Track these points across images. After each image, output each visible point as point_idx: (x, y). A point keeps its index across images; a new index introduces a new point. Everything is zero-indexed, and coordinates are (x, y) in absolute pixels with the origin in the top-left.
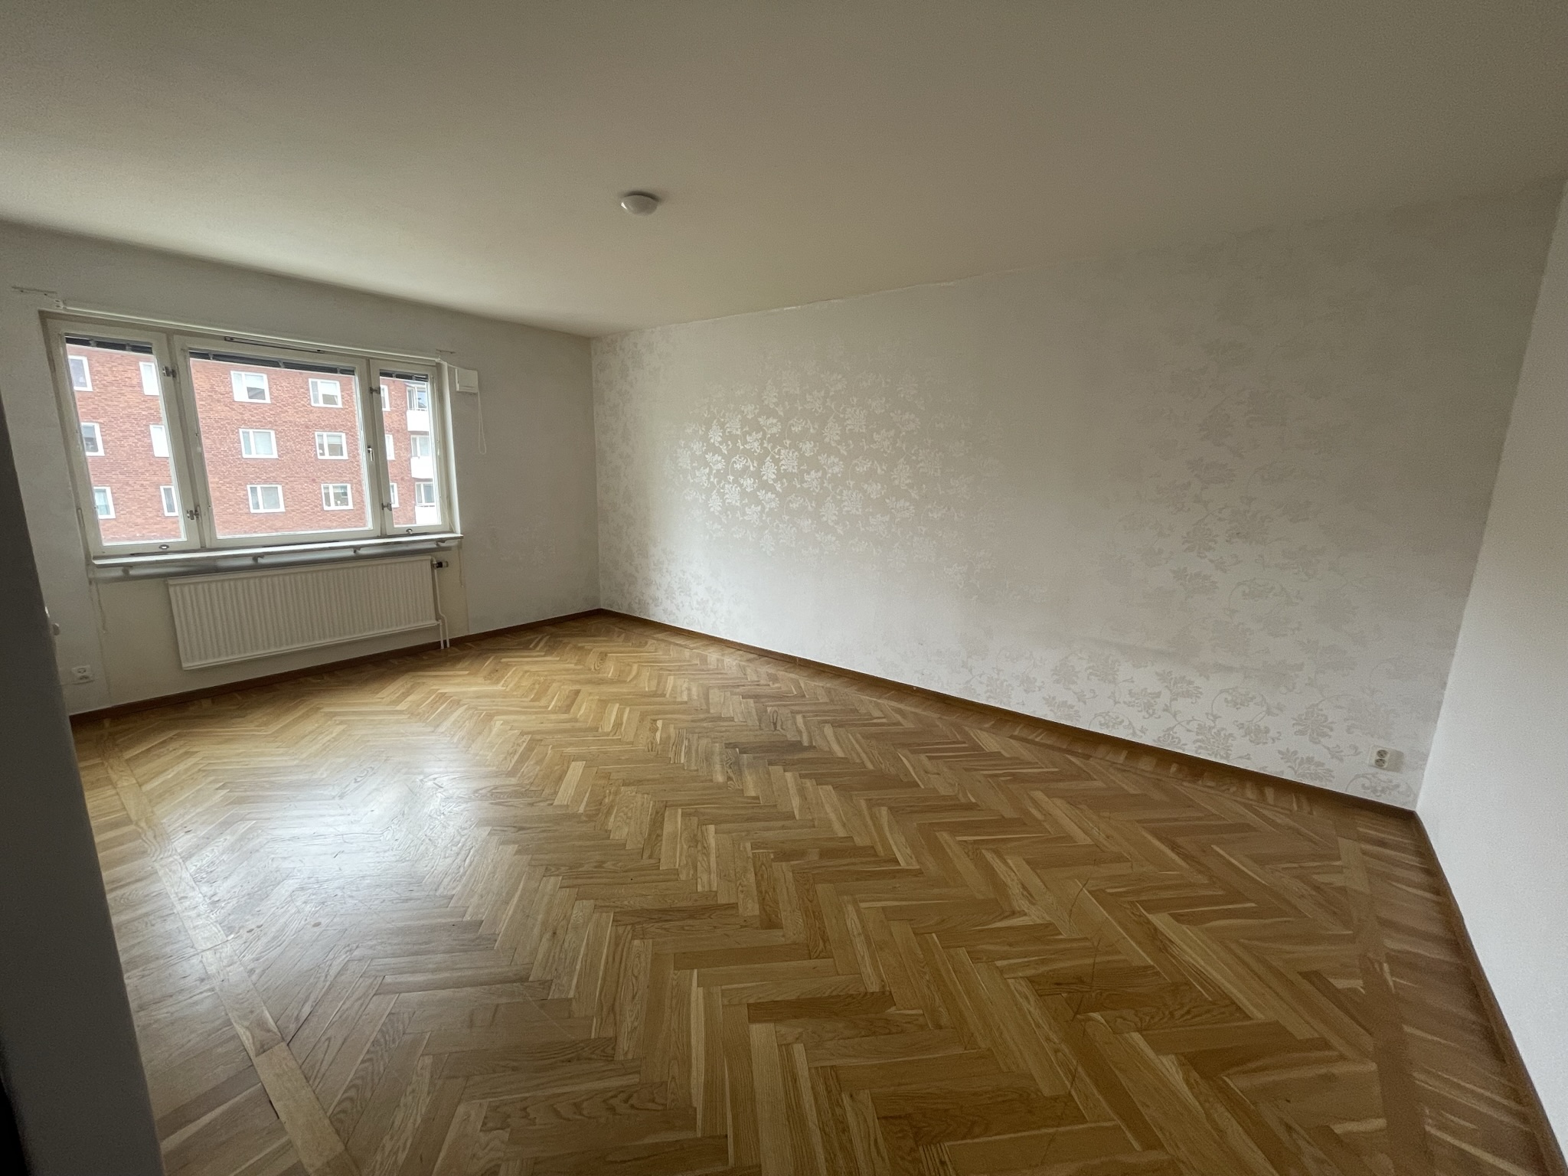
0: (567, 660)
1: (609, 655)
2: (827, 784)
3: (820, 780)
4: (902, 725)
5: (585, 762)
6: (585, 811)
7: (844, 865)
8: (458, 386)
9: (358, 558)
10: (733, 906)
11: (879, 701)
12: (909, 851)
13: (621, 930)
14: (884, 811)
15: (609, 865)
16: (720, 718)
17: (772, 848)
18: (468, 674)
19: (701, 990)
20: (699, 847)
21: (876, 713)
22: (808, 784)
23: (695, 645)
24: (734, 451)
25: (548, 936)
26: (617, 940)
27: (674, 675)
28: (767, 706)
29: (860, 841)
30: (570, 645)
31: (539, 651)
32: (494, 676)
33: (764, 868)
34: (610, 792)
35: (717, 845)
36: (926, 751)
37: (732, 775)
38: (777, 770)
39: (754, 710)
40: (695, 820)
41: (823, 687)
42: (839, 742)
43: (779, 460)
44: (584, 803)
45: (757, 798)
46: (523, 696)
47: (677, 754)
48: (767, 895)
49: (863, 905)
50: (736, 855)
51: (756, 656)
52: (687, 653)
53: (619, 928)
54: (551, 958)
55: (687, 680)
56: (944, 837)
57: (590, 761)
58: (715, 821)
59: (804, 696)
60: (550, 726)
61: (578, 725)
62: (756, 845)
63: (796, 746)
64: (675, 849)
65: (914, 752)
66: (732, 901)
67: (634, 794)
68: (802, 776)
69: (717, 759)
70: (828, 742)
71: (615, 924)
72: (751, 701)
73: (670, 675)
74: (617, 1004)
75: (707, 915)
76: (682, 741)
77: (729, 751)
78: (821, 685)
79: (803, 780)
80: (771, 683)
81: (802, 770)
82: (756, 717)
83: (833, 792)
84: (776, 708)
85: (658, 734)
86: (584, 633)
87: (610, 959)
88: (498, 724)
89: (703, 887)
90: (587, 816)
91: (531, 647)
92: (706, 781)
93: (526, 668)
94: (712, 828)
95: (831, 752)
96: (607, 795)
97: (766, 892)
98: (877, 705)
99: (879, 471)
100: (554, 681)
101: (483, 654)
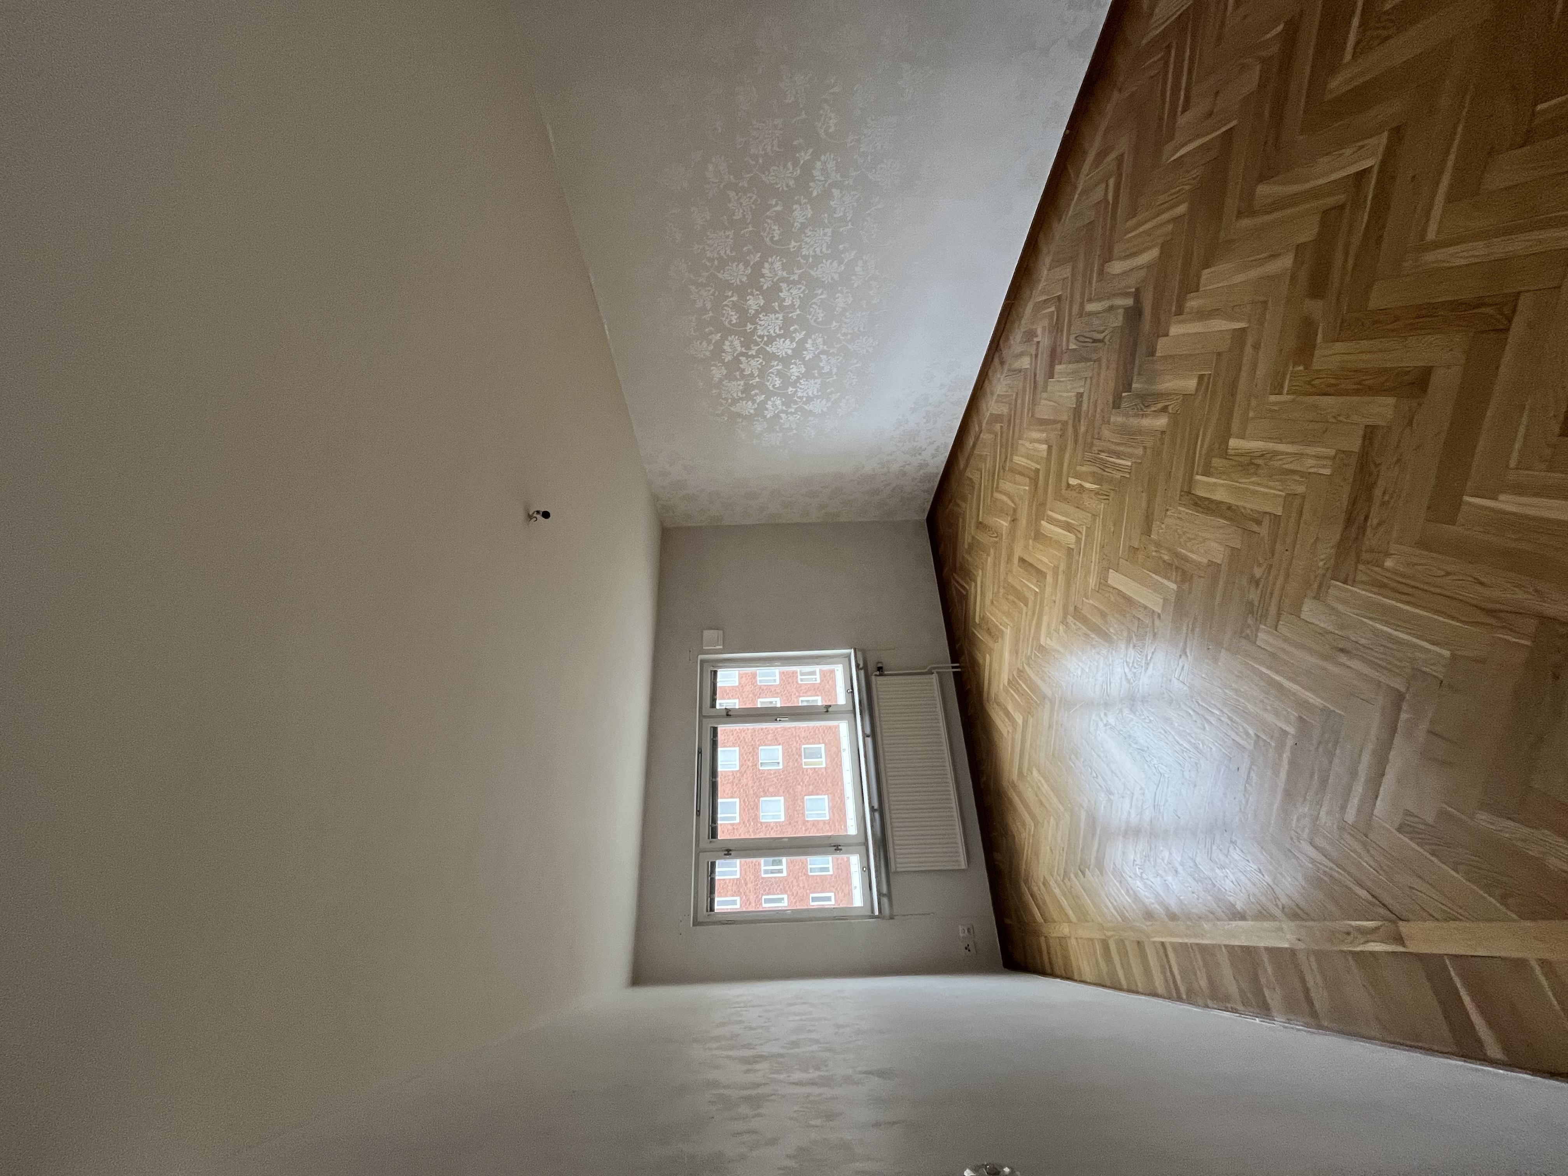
0: (982, 563)
1: (980, 520)
2: (1199, 277)
3: (1190, 286)
4: (1122, 155)
5: (1111, 570)
6: (1175, 582)
7: (1346, 260)
8: (718, 647)
9: (873, 734)
10: (1370, 433)
11: (1080, 189)
12: (1348, 152)
13: (1360, 577)
14: (1265, 190)
15: (1258, 572)
16: (1077, 412)
17: (1286, 366)
18: (990, 655)
19: (1502, 497)
20: (1260, 462)
21: (1098, 194)
22: (1192, 303)
23: (977, 426)
24: (761, 387)
25: (1343, 659)
26: (1380, 586)
27: (1012, 454)
28: (1068, 349)
29: (1308, 232)
30: (967, 556)
31: (970, 587)
32: (995, 634)
33: (1316, 382)
34: (1156, 551)
35: (1263, 439)
36: (1173, 115)
37: (1159, 406)
38: (1163, 346)
39: (1070, 366)
40: (1216, 462)
41: (1049, 270)
42: (1134, 255)
43: (769, 336)
44: (1165, 582)
45: (1201, 378)
46: (1020, 612)
47: (1118, 468)
48: (1366, 382)
49: (1431, 236)
50: (1284, 416)
51: (997, 355)
52: (986, 436)
53: (1358, 578)
54: (1380, 662)
55: (1020, 442)
56: (1337, 84)
57: (1108, 564)
58: (1225, 435)
59: (1059, 298)
60: (1059, 596)
61: (1062, 567)
62: (1275, 389)
63: (1134, 314)
64: (1255, 493)
65: (1171, 138)
66: (1361, 433)
67: (1163, 526)
68: (1180, 312)
69: (1134, 421)
70: (1132, 270)
71: (1350, 582)
72: (1058, 368)
73: (1011, 460)
74: (1483, 605)
75: (1373, 467)
76: (1102, 459)
77: (1124, 405)
78: (1045, 272)
79: (1187, 310)
80: (1036, 340)
81: (1170, 311)
82: (1082, 365)
83: (1213, 269)
84: (1072, 337)
85: (1087, 485)
86: (954, 540)
87: (1404, 598)
88: (1049, 641)
89: (1324, 466)
90: (1183, 581)
91: (964, 593)
92: (1162, 440)
93: (988, 602)
94: (1233, 443)
95: (1149, 267)
96: (1158, 555)
97: (1359, 383)
98: (1085, 192)
99: (779, 208)
100: (1005, 580)
101: (971, 639)
